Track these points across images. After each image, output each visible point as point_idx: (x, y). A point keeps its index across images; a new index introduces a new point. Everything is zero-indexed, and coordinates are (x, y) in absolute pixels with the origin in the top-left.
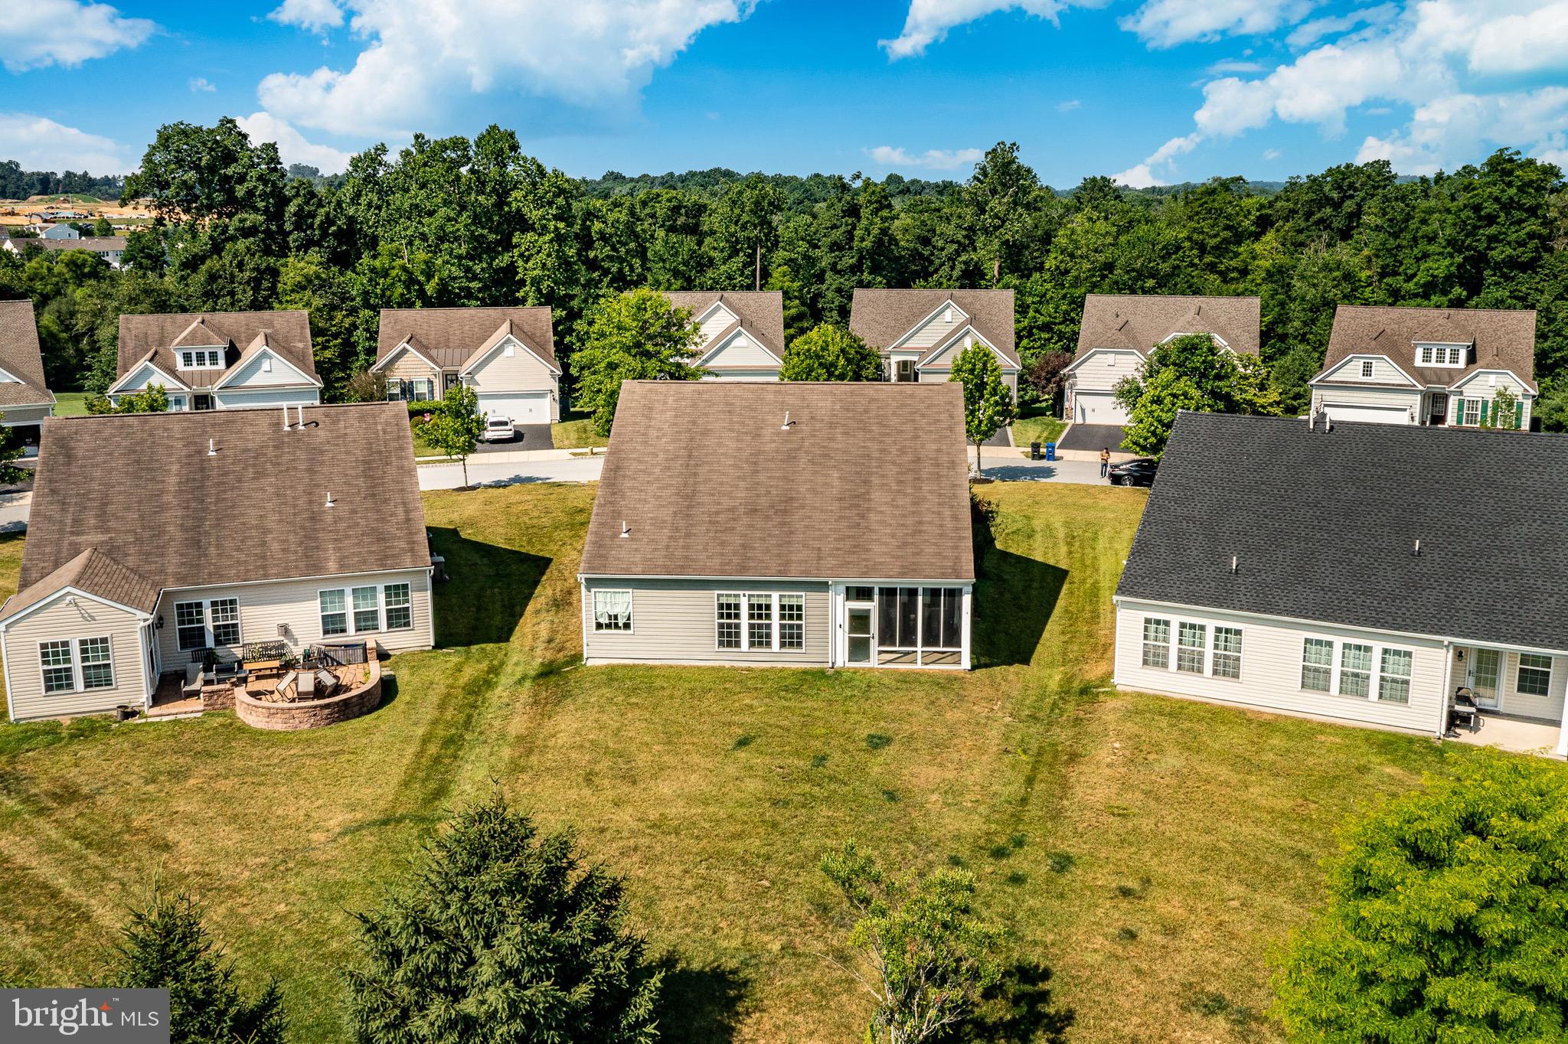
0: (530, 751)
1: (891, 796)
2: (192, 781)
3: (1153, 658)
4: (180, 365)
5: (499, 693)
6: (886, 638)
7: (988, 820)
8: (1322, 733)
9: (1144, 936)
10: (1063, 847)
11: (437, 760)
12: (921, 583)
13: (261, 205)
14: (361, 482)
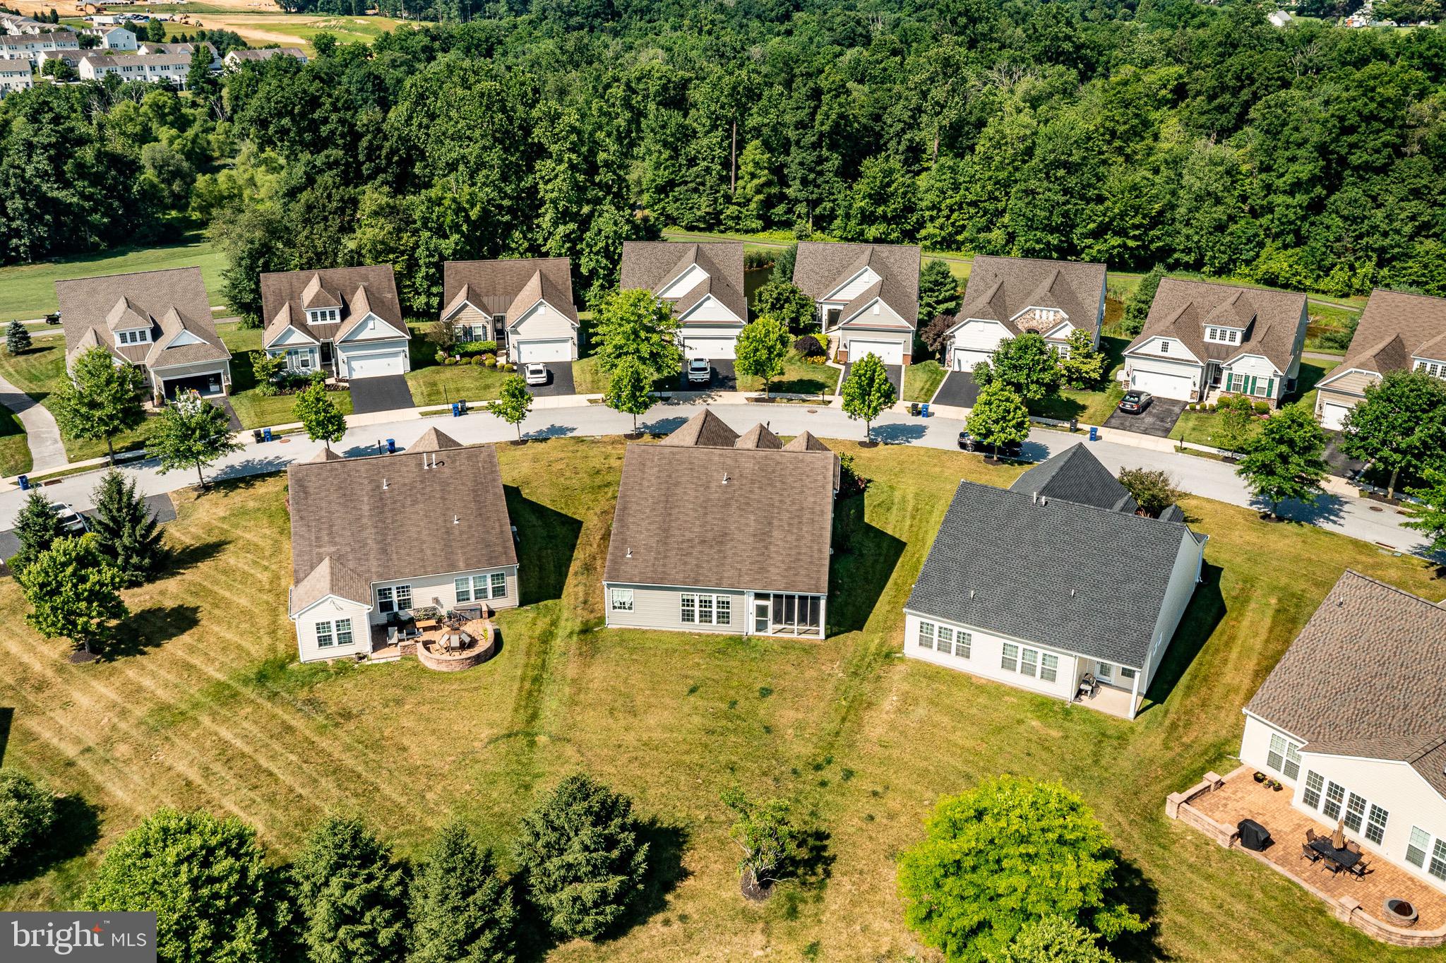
0: (580, 690)
1: (768, 730)
2: (407, 707)
3: (925, 642)
4: (310, 321)
5: (558, 643)
6: (777, 620)
7: (816, 747)
8: (1008, 694)
9: (877, 820)
10: (852, 765)
11: (530, 693)
12: (797, 594)
13: (340, 142)
14: (472, 505)
